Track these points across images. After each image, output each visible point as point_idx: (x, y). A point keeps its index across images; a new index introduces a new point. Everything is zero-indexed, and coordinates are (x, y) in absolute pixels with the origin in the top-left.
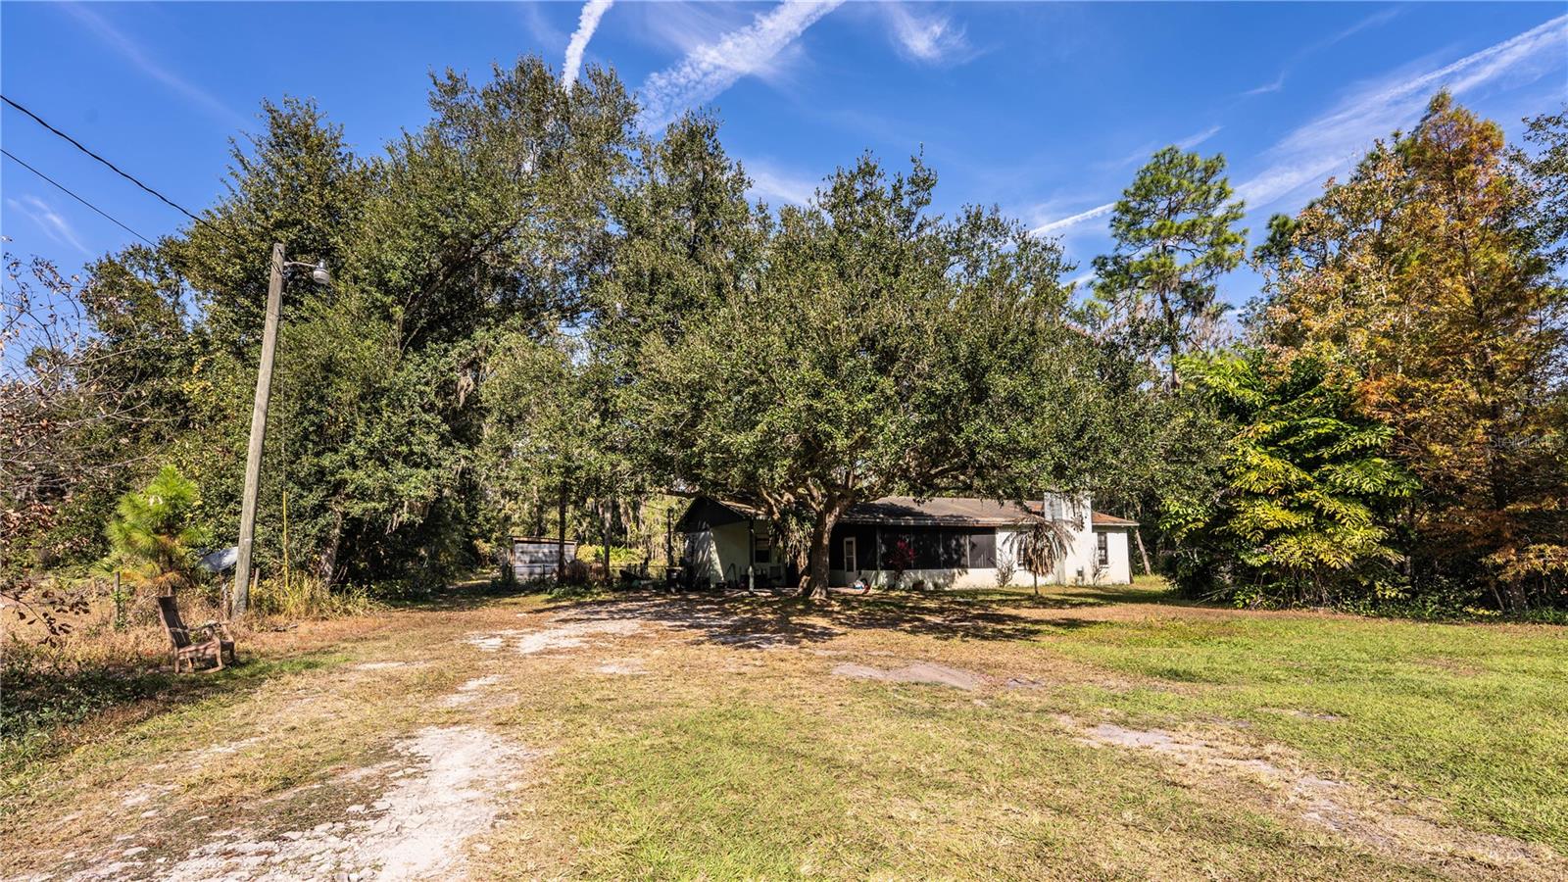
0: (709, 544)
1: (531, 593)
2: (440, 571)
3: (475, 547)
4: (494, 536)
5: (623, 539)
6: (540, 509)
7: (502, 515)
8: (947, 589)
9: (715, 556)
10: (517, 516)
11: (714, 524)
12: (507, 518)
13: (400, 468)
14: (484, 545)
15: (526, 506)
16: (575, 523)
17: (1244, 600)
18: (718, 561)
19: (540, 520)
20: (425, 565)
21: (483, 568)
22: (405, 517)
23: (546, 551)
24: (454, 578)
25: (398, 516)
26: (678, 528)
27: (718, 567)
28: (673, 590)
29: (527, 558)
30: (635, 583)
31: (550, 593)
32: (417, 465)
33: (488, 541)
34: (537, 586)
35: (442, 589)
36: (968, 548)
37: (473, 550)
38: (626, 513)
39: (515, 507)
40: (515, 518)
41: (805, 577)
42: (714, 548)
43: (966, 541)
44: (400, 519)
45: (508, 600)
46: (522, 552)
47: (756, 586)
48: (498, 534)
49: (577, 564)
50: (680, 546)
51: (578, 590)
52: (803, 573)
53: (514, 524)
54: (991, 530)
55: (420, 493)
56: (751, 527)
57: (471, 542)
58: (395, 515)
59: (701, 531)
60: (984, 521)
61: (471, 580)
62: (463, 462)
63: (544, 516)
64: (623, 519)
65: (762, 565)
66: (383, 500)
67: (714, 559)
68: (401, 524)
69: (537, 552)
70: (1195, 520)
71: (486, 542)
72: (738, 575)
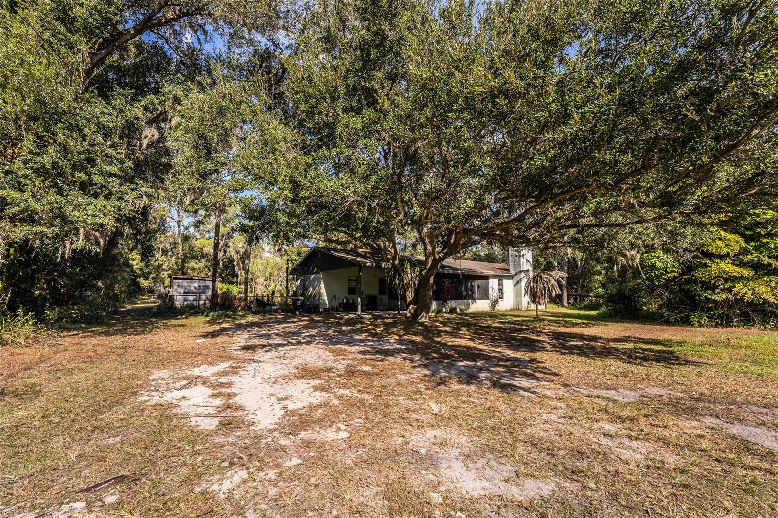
0: (319, 283)
1: (191, 315)
2: (115, 298)
3: (138, 283)
4: (151, 276)
5: (235, 280)
6: (183, 261)
7: (156, 264)
8: (466, 312)
9: (323, 290)
10: (166, 265)
11: (323, 269)
12: (160, 266)
13: (76, 196)
14: (144, 281)
15: (173, 259)
16: (206, 269)
17: (698, 322)
18: (325, 294)
19: (183, 267)
20: (102, 293)
21: (143, 295)
22: (80, 243)
23: (196, 285)
24: (124, 302)
25: (72, 243)
26: (292, 273)
27: (325, 297)
28: (297, 313)
29: (182, 290)
30: (268, 308)
31: (207, 316)
32: (96, 196)
33: (147, 279)
34: (193, 310)
35: (116, 312)
36: (476, 288)
37: (136, 284)
38: (238, 265)
39: (165, 259)
40: (165, 266)
41: (412, 306)
42: (323, 285)
43: (475, 283)
44: (74, 246)
45: (174, 322)
46: (179, 286)
47: (362, 311)
48: (154, 275)
49: (226, 295)
50: (295, 285)
51: (228, 313)
52: (411, 303)
53: (163, 270)
54: (486, 278)
55: (99, 221)
56: (360, 271)
57: (135, 279)
58: (67, 243)
59: (312, 273)
60: (486, 272)
61: (137, 303)
62: (145, 199)
63: (186, 265)
64: (236, 268)
65: (352, 296)
66: (52, 225)
67: (323, 292)
68: (74, 251)
69: (190, 286)
70: (672, 271)
71: (145, 280)
72: (338, 303)
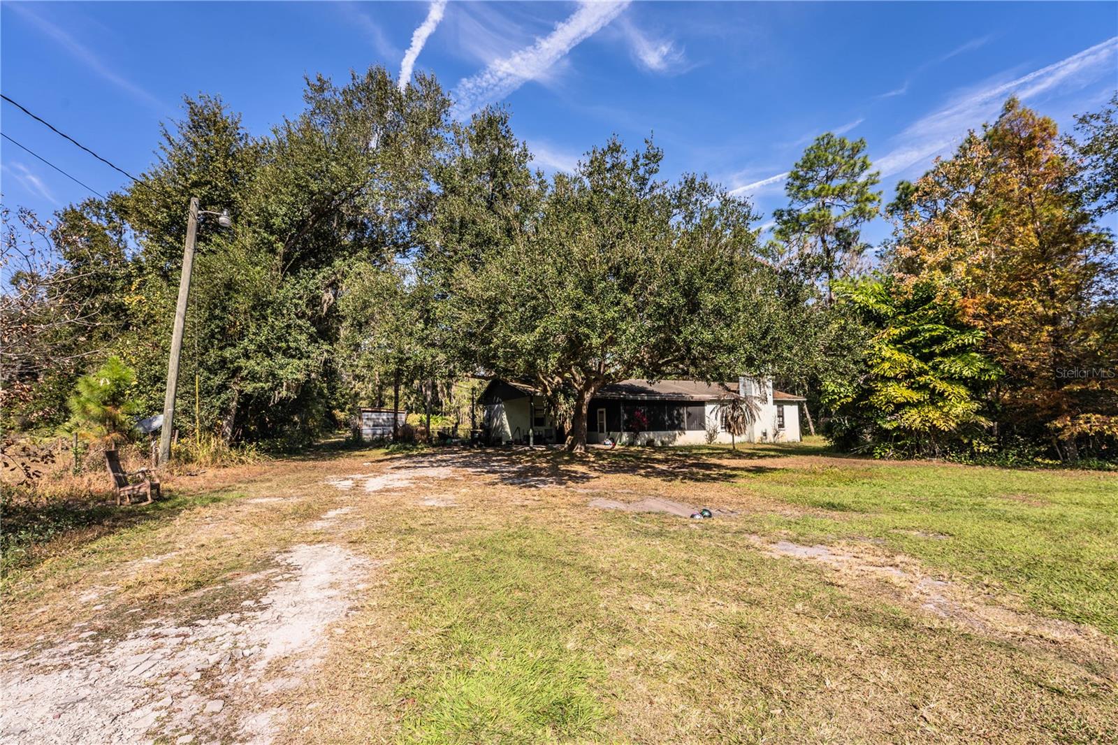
0: (501, 413)
1: (374, 448)
2: (308, 432)
3: (334, 416)
4: (347, 407)
5: (440, 409)
6: (381, 388)
7: (353, 392)
8: (670, 445)
9: (506, 422)
11: (505, 399)
12: (357, 394)
13: (281, 360)
14: (340, 413)
15: (370, 386)
16: (405, 398)
17: (880, 453)
18: (508, 426)
19: (380, 396)
20: (298, 428)
21: (339, 430)
22: (284, 393)
23: (385, 417)
24: (318, 437)
25: (279, 393)
26: (479, 402)
27: (508, 430)
28: (476, 446)
29: (371, 423)
30: (449, 441)
31: (387, 448)
32: (293, 357)
33: (343, 410)
34: (378, 443)
35: (310, 445)
36: (685, 416)
37: (332, 417)
38: (442, 391)
39: (363, 386)
40: (363, 394)
41: (569, 437)
42: (505, 416)
43: (684, 411)
44: (281, 395)
45: (357, 453)
46: (368, 419)
47: (535, 443)
48: (350, 406)
49: (407, 428)
50: (481, 415)
51: (408, 446)
52: (568, 434)
53: (362, 399)
54: (701, 403)
55: (295, 376)
56: (531, 401)
57: (331, 411)
58: (276, 392)
59: (496, 403)
60: (697, 397)
61: (331, 438)
62: (325, 354)
63: (384, 393)
64: (440, 395)
65: (539, 428)
66: (268, 381)
67: (504, 423)
68: (281, 398)
69: (378, 419)
70: (846, 396)
71: (341, 411)
72: (522, 436)
